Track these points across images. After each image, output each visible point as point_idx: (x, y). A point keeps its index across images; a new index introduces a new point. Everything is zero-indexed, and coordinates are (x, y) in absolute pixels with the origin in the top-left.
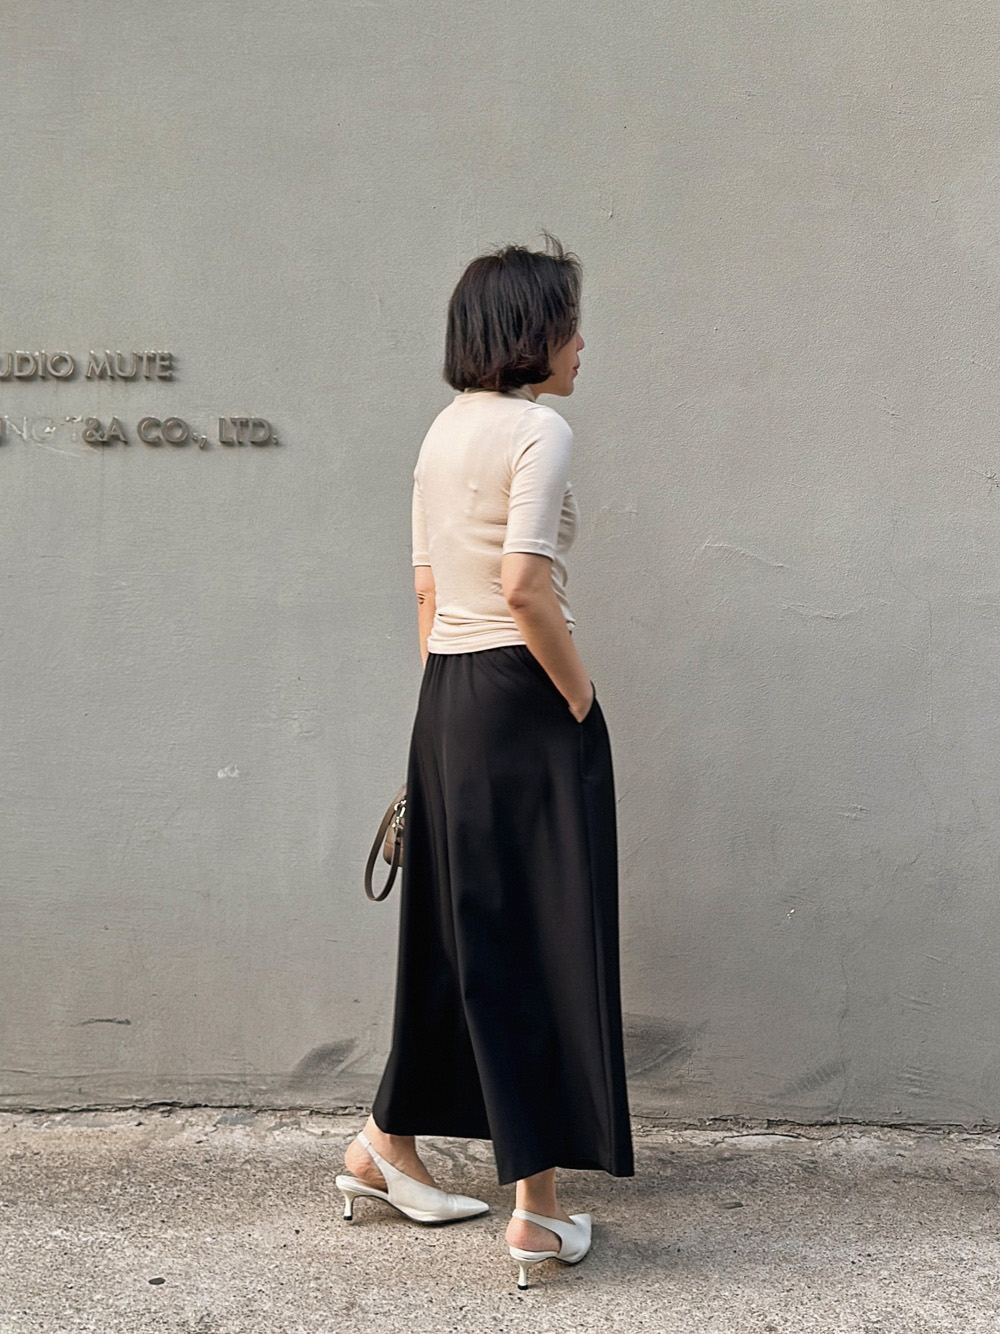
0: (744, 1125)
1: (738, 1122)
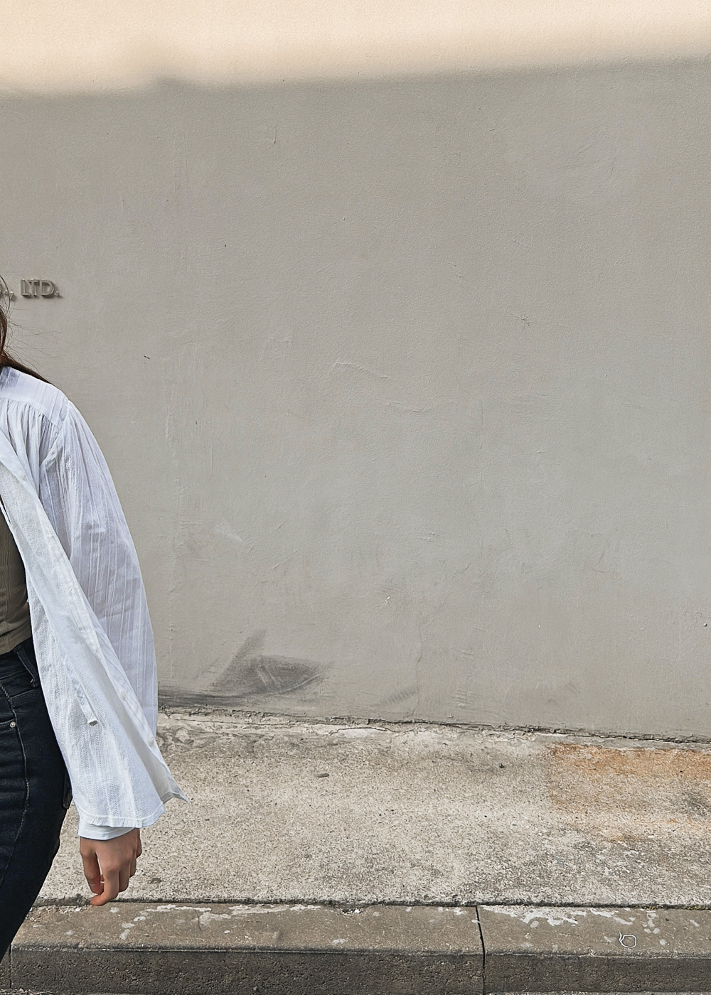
0: (353, 722)
1: (349, 720)
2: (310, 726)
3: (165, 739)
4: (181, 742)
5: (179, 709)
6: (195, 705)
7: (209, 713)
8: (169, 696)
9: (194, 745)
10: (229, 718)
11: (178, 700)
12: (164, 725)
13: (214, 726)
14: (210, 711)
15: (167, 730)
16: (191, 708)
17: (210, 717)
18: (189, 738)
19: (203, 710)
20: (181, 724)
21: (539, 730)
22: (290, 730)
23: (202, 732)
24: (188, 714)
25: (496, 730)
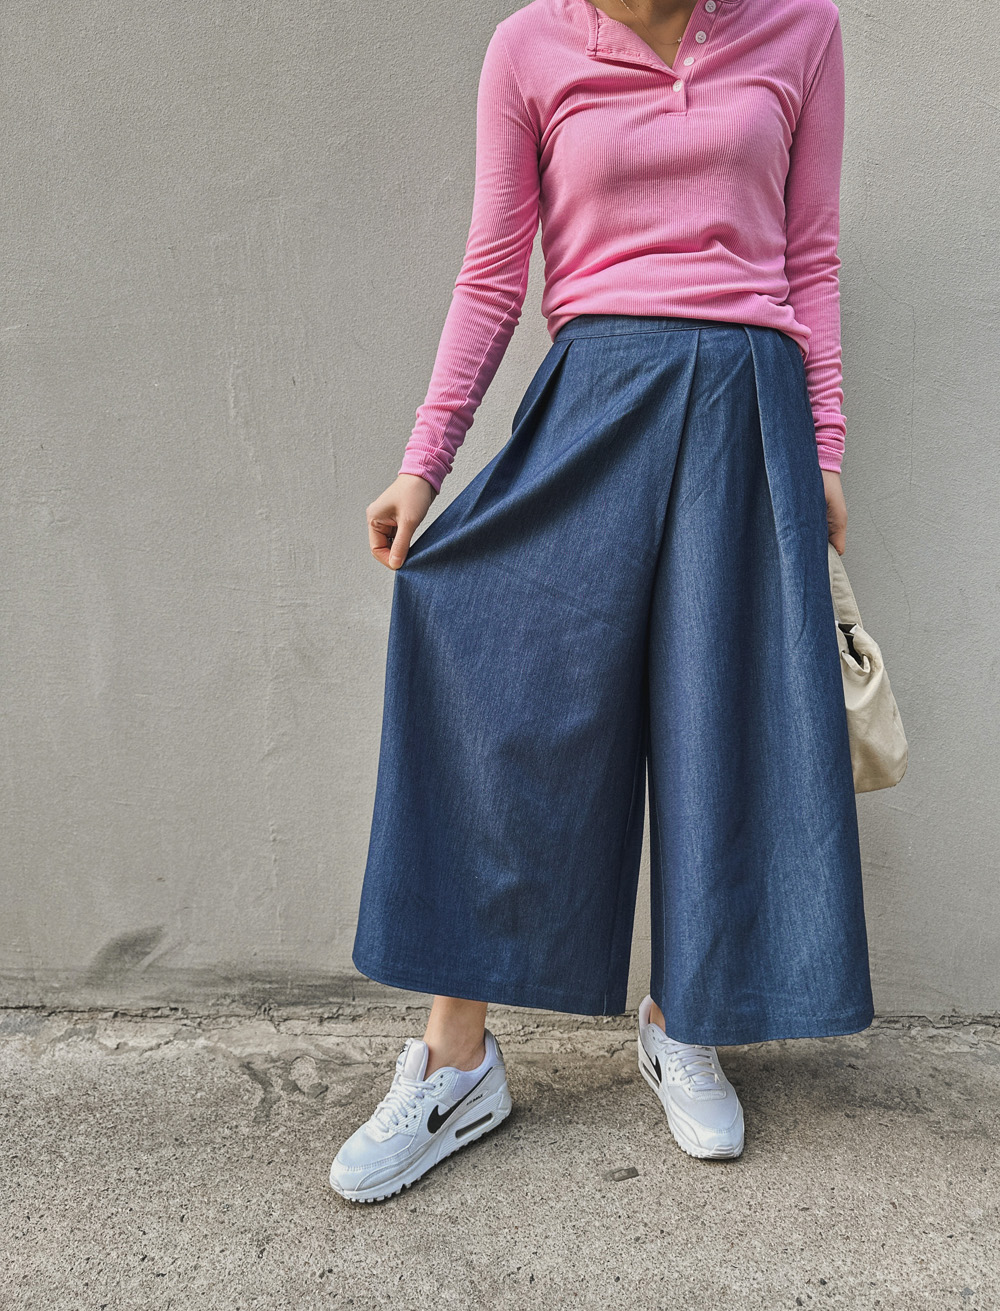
2: (565, 1036)
3: (266, 1084)
4: (300, 1090)
5: (300, 1010)
6: (335, 1000)
7: (360, 1016)
8: (277, 983)
9: (330, 1097)
10: (400, 1025)
11: (296, 991)
12: (266, 1051)
13: (370, 1047)
14: (360, 1011)
15: (274, 1061)
16: (322, 1005)
17: (362, 1024)
18: (316, 1082)
19: (348, 1011)
20: (302, 1044)
22: (527, 1048)
23: (346, 1062)
24: (317, 1020)
25: (938, 1028)
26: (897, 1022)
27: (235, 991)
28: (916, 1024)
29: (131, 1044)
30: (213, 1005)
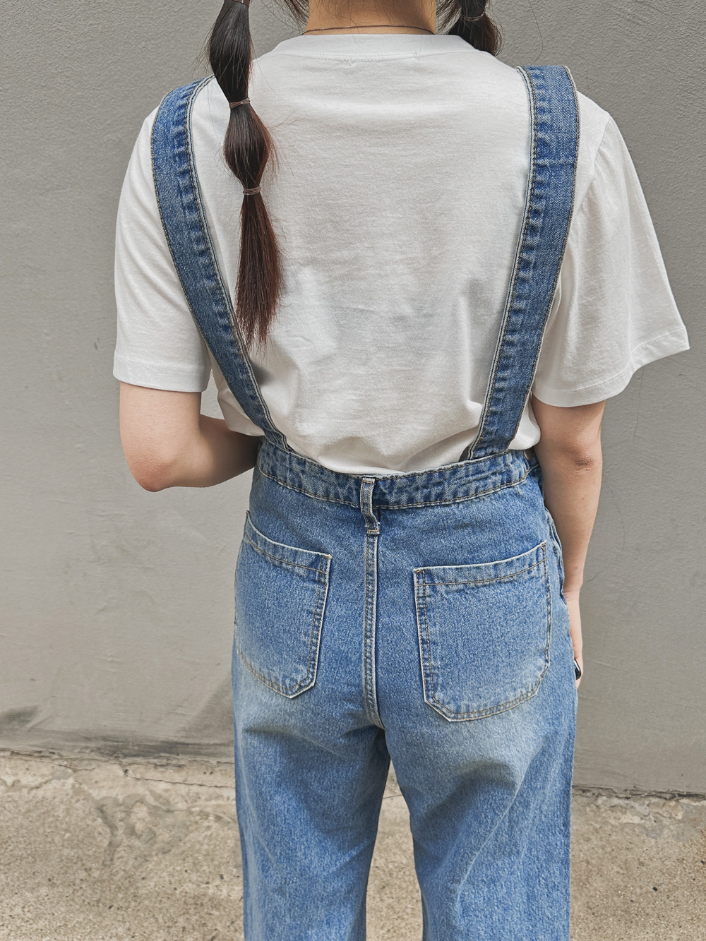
5: (139, 760)
6: (162, 754)
8: (122, 742)
10: (211, 776)
11: (136, 748)
12: (115, 794)
13: (188, 795)
14: (182, 762)
15: (120, 805)
16: (155, 758)
17: (184, 773)
19: (174, 762)
20: (141, 790)
21: (689, 796)
23: (170, 809)
24: (152, 767)
25: (620, 798)
26: (589, 791)
27: (93, 745)
28: (603, 794)
29: (24, 781)
30: (79, 752)
